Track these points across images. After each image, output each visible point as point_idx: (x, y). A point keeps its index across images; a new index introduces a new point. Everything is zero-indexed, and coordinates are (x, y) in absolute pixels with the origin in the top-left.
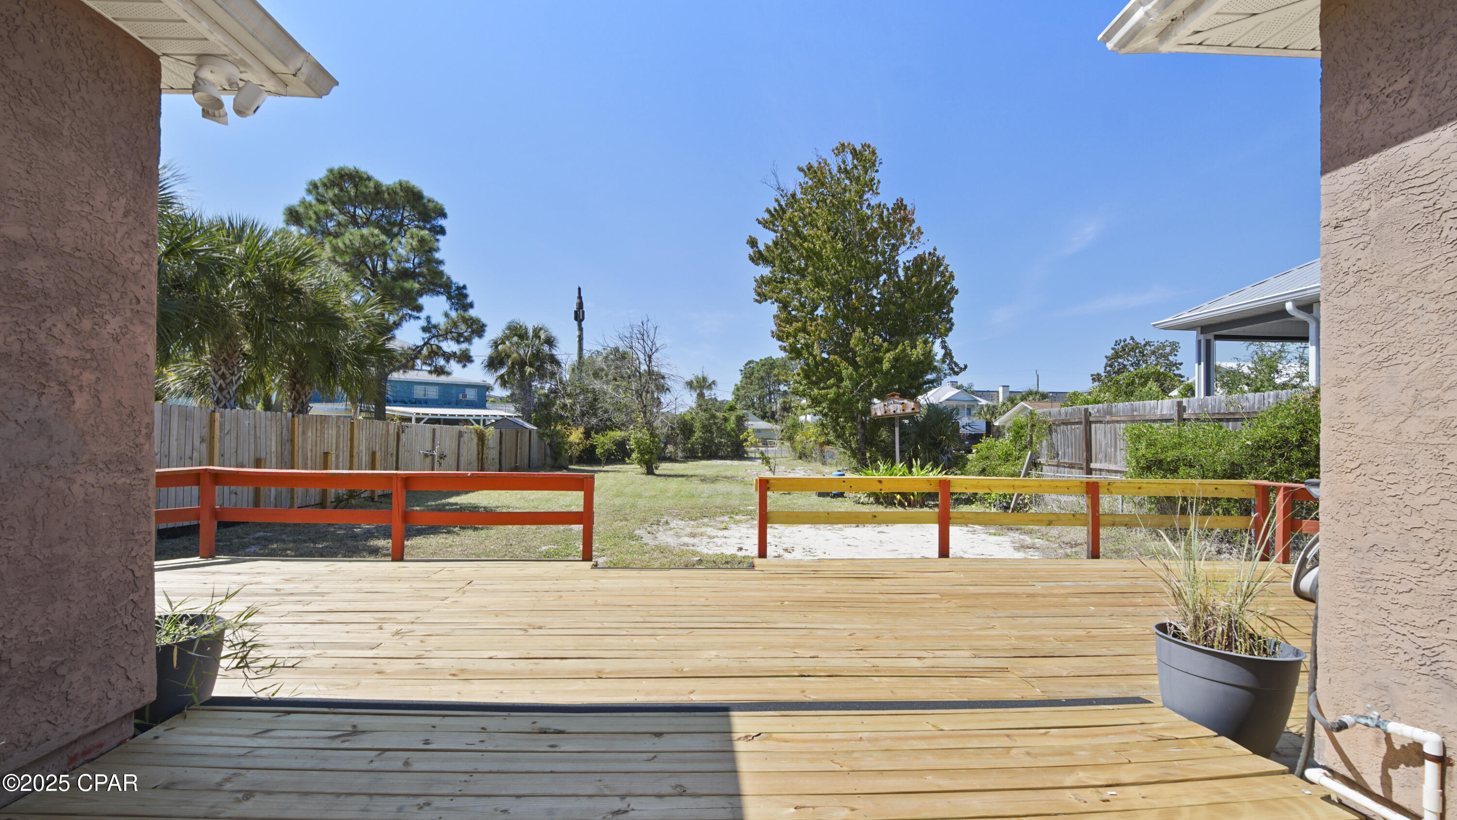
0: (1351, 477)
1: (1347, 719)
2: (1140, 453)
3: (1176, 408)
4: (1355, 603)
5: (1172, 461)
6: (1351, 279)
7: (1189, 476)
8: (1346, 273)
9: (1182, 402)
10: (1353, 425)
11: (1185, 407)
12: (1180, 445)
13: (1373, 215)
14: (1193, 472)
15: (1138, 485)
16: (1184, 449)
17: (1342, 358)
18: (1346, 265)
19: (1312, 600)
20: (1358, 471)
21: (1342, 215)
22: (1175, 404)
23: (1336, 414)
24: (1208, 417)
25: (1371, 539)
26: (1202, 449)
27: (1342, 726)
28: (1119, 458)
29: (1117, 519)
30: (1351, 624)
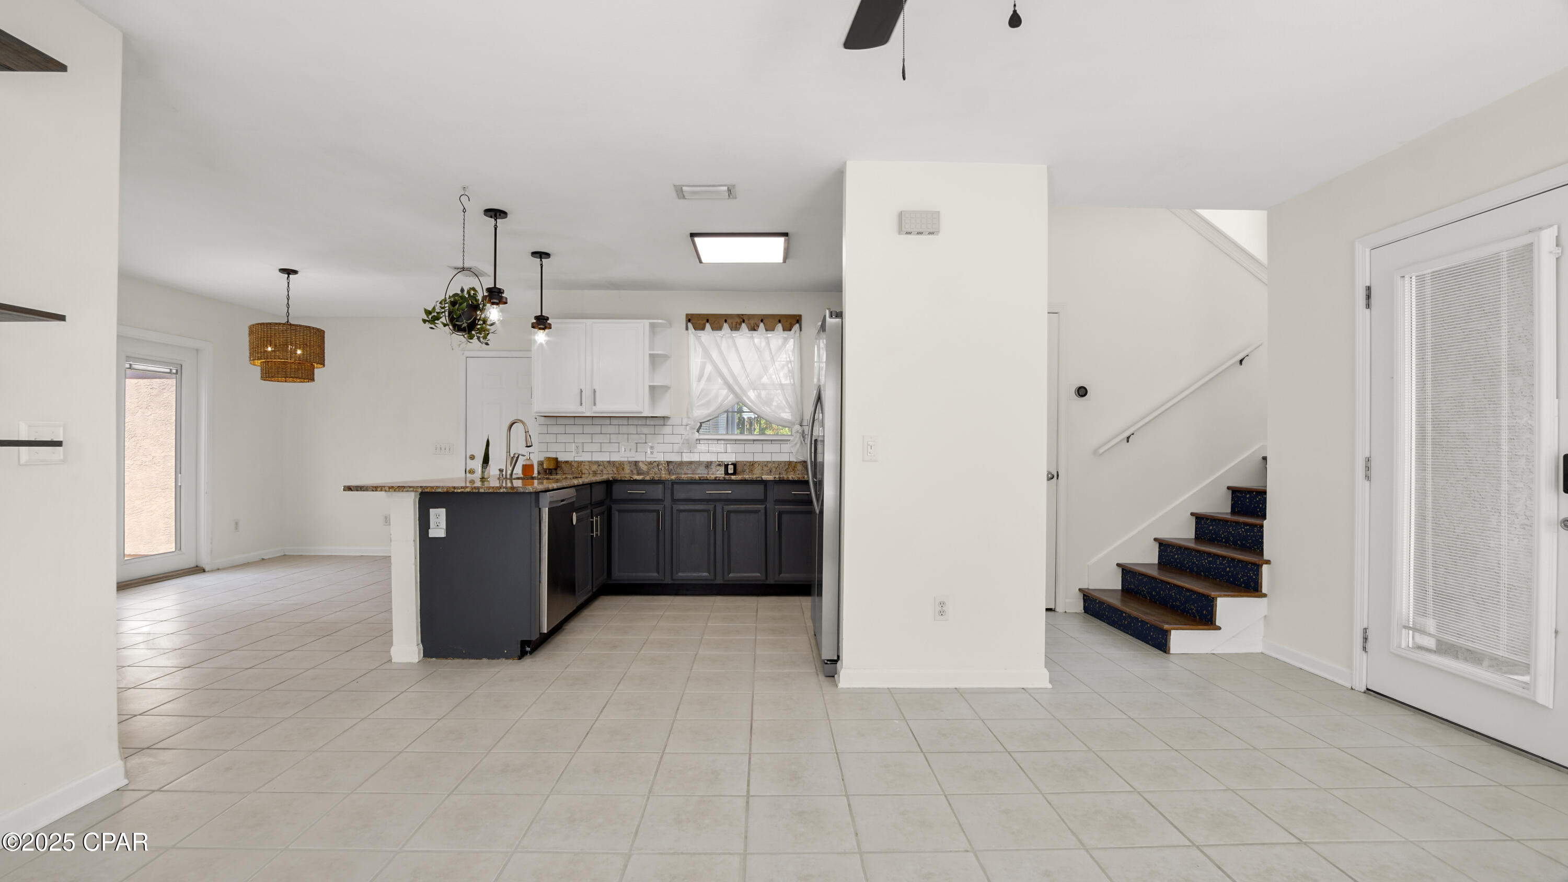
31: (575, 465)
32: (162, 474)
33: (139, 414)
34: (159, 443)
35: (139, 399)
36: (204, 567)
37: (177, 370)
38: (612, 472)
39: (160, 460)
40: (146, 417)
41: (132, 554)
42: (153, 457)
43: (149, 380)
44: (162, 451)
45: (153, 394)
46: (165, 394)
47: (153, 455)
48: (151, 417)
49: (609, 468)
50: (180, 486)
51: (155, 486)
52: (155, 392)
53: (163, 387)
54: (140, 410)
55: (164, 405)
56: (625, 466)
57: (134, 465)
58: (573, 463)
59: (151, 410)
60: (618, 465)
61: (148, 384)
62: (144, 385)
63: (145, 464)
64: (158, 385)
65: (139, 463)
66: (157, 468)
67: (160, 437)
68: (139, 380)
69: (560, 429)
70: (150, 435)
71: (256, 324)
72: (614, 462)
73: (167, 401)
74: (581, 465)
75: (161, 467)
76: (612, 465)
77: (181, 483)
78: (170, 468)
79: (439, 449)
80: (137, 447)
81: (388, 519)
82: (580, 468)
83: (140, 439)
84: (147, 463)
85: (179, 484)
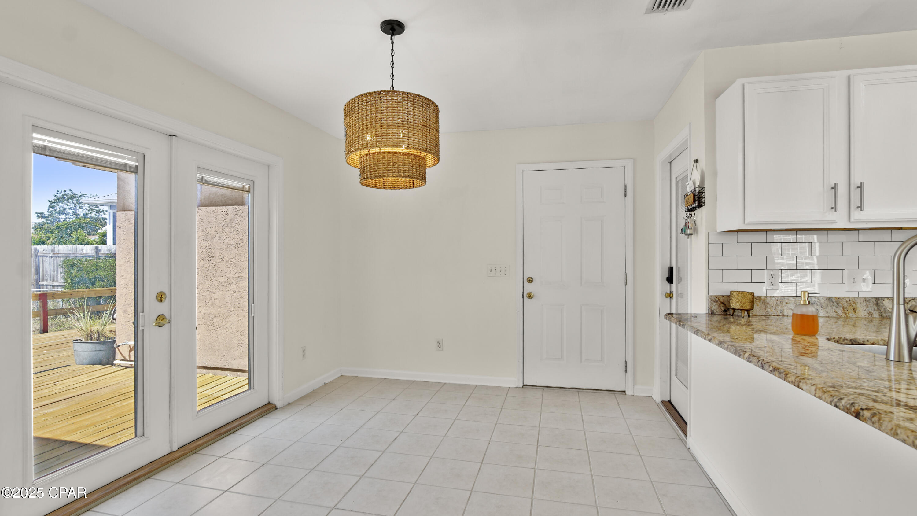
0: (123, 288)
1: (120, 344)
2: (73, 275)
3: (94, 250)
4: (124, 318)
5: (92, 279)
6: (123, 241)
7: (101, 286)
8: (122, 239)
9: (98, 247)
10: (123, 276)
11: (100, 249)
12: (97, 270)
13: (127, 227)
14: (104, 284)
15: (70, 293)
16: (98, 272)
17: (121, 260)
18: (122, 237)
19: (116, 320)
20: (124, 287)
21: (121, 225)
22: (94, 248)
23: (120, 273)
24: (112, 255)
25: (126, 302)
26: (108, 272)
27: (119, 346)
28: (59, 278)
29: (58, 311)
30: (123, 323)
31: (772, 302)
32: (236, 293)
33: (217, 238)
34: (233, 264)
35: (217, 225)
36: (276, 404)
37: (249, 187)
38: (835, 315)
39: (233, 281)
40: (222, 241)
41: (211, 367)
42: (228, 278)
43: (224, 207)
44: (235, 272)
45: (227, 220)
46: (237, 219)
47: (228, 276)
48: (226, 241)
49: (829, 308)
50: (254, 316)
51: (230, 305)
52: (229, 218)
53: (236, 213)
54: (217, 235)
55: (236, 230)
56: (858, 306)
57: (213, 285)
58: (768, 300)
59: (225, 234)
60: (845, 304)
61: (224, 210)
62: (221, 211)
63: (222, 284)
64: (231, 211)
65: (216, 283)
66: (231, 288)
67: (234, 259)
68: (217, 207)
69: (745, 250)
70: (226, 258)
71: (359, 96)
72: (839, 298)
73: (239, 226)
74: (782, 302)
75: (235, 287)
76: (835, 304)
77: (254, 314)
78: (242, 288)
79: (493, 271)
80: (215, 269)
81: (441, 344)
82: (780, 308)
83: (217, 261)
84: (223, 284)
85: (253, 315)
